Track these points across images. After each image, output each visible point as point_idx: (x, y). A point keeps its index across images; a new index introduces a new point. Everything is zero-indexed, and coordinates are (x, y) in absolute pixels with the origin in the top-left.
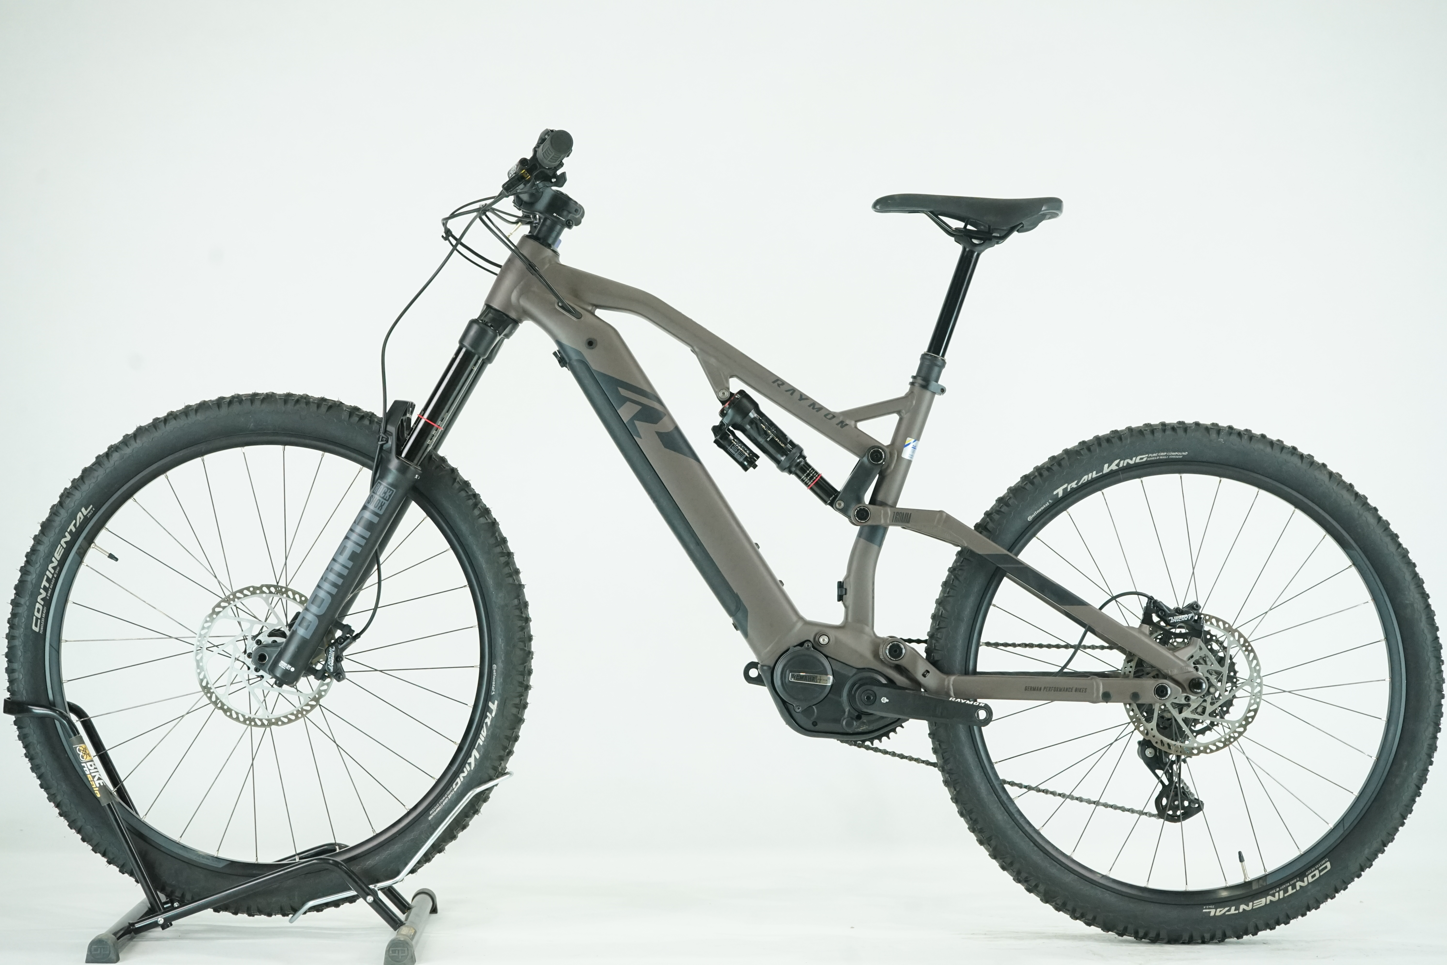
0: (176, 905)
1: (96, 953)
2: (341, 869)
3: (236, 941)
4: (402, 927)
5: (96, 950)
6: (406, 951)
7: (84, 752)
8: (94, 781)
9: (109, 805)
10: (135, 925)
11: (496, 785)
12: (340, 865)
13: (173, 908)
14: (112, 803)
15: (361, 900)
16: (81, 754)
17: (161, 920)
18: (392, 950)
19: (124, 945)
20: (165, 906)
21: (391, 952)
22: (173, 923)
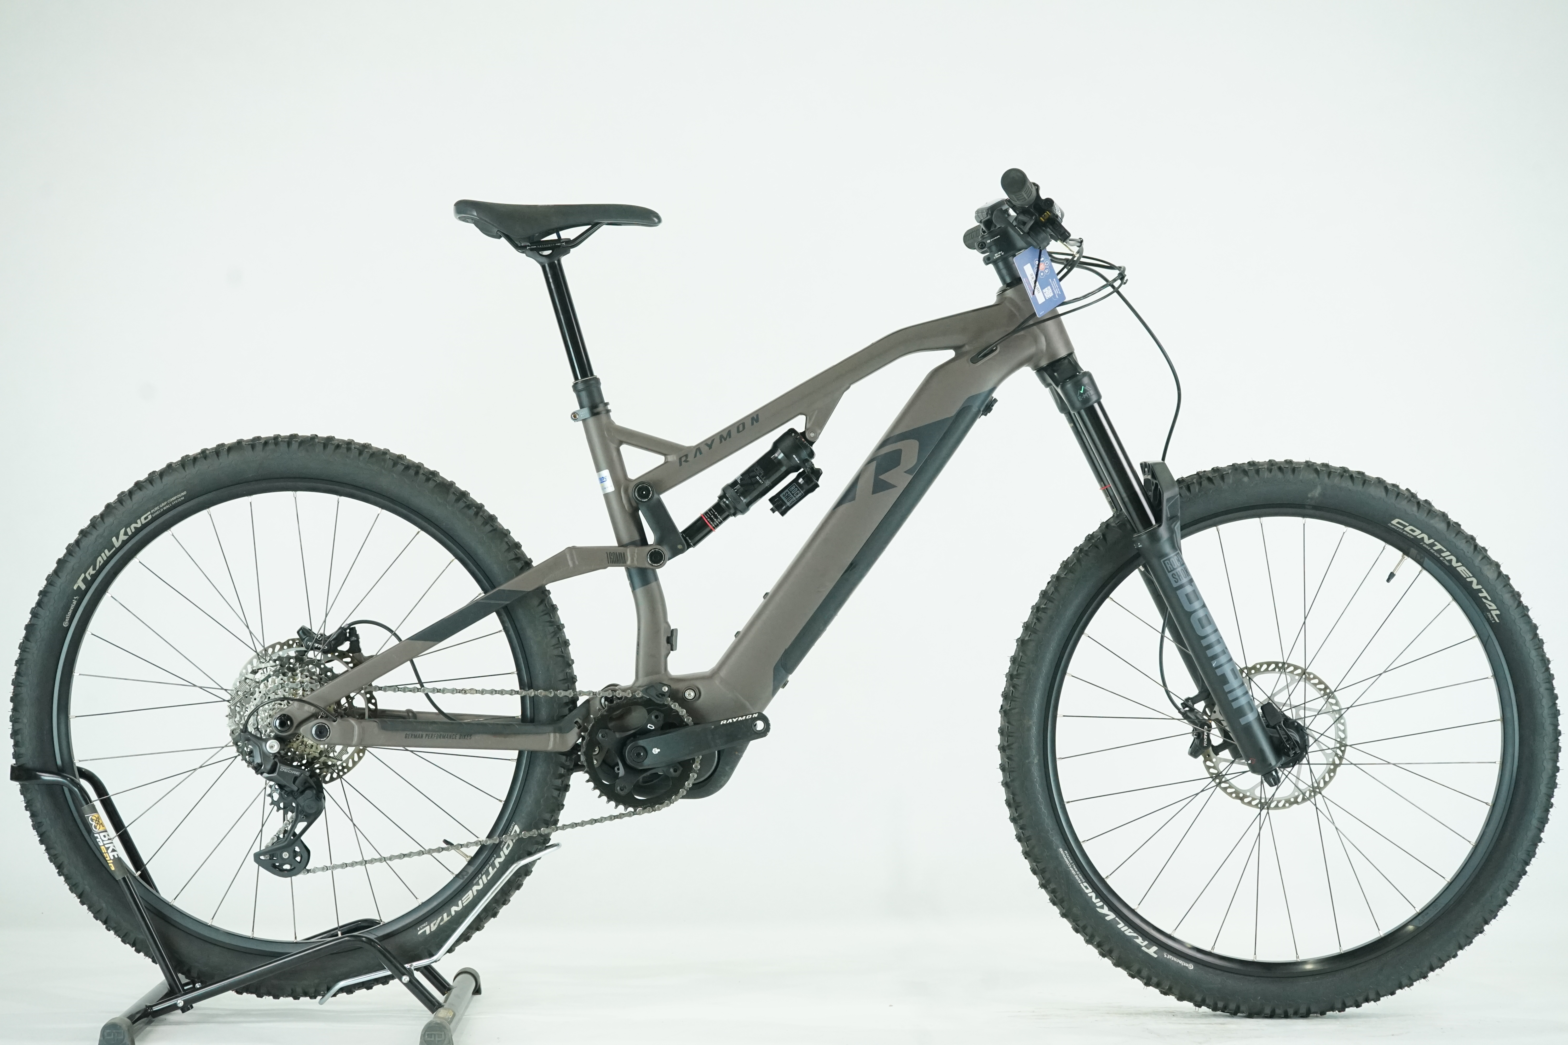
0: (198, 985)
1: (109, 1037)
2: (375, 947)
3: (262, 1025)
4: (439, 1009)
5: (109, 1034)
6: (443, 1036)
7: (97, 822)
8: (108, 853)
9: (124, 879)
10: (153, 1008)
11: (539, 859)
12: (373, 943)
13: (194, 989)
14: (127, 876)
15: (397, 980)
16: (94, 824)
17: (180, 1002)
18: (428, 1035)
19: (141, 1030)
20: (185, 988)
21: (427, 1036)
22: (194, 1005)
